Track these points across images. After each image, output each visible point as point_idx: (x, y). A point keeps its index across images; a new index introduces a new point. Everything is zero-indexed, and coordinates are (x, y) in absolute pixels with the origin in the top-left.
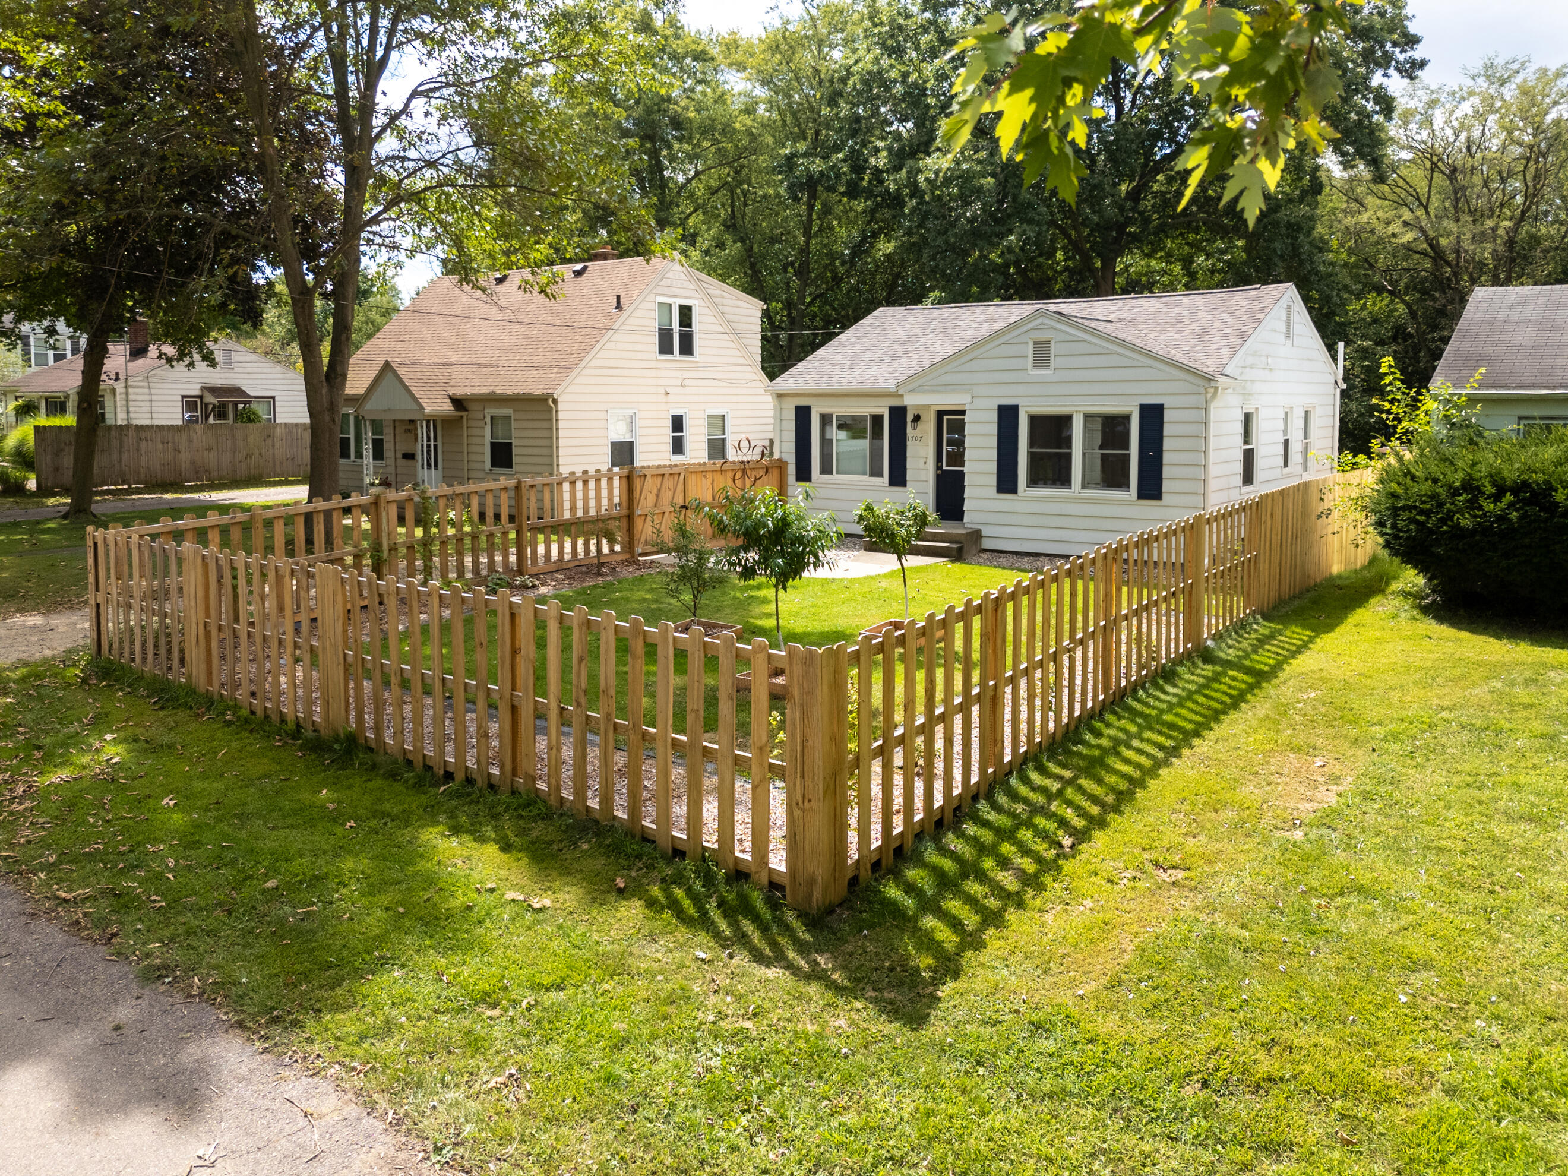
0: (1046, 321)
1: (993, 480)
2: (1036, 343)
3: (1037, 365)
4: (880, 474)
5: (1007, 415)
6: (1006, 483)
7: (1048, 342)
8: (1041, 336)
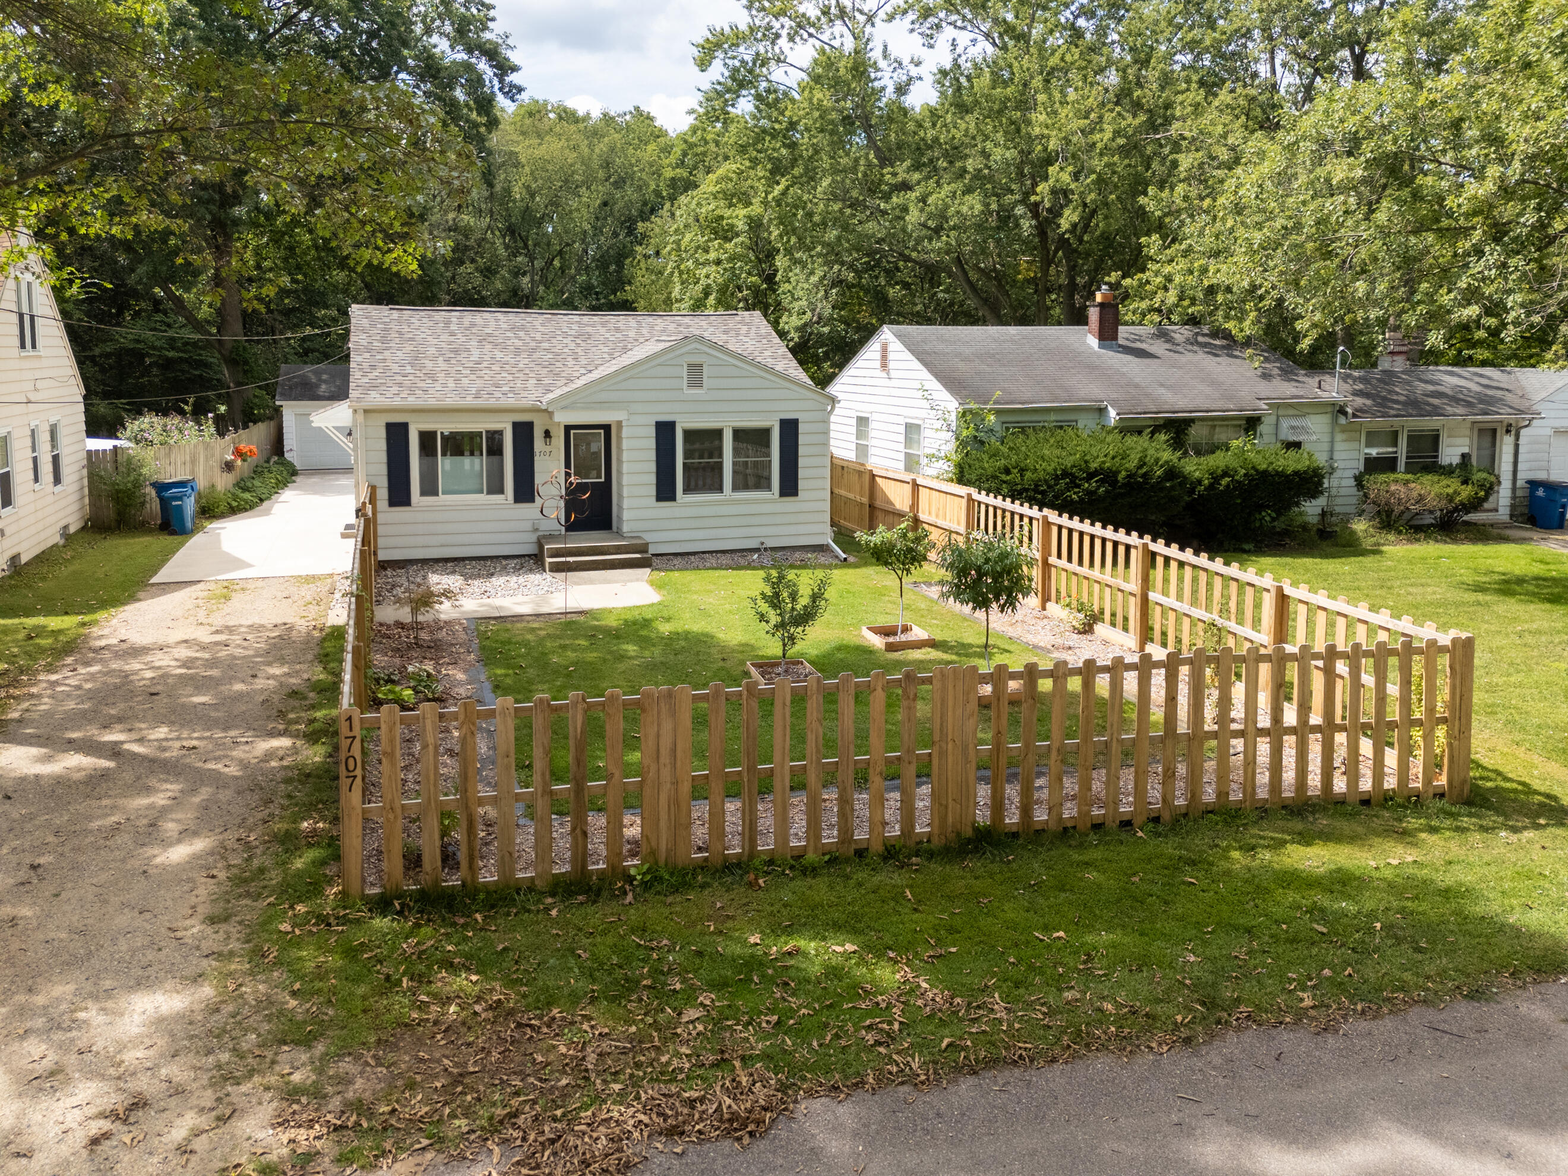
0: (698, 346)
1: (653, 491)
2: (689, 365)
3: (691, 385)
4: (501, 491)
5: (665, 431)
6: (665, 492)
7: (701, 365)
8: (695, 359)
